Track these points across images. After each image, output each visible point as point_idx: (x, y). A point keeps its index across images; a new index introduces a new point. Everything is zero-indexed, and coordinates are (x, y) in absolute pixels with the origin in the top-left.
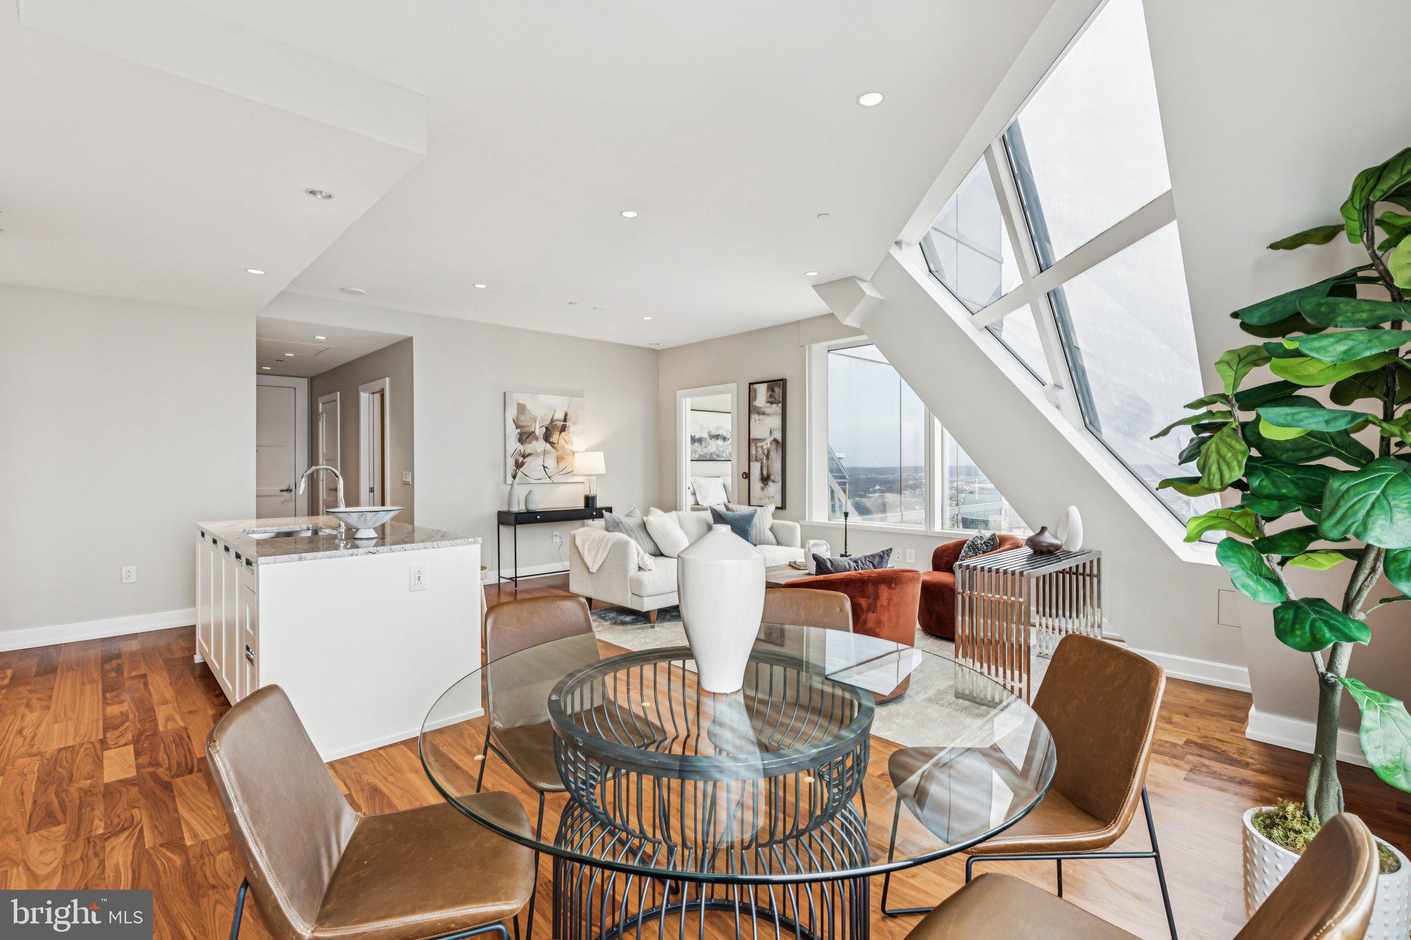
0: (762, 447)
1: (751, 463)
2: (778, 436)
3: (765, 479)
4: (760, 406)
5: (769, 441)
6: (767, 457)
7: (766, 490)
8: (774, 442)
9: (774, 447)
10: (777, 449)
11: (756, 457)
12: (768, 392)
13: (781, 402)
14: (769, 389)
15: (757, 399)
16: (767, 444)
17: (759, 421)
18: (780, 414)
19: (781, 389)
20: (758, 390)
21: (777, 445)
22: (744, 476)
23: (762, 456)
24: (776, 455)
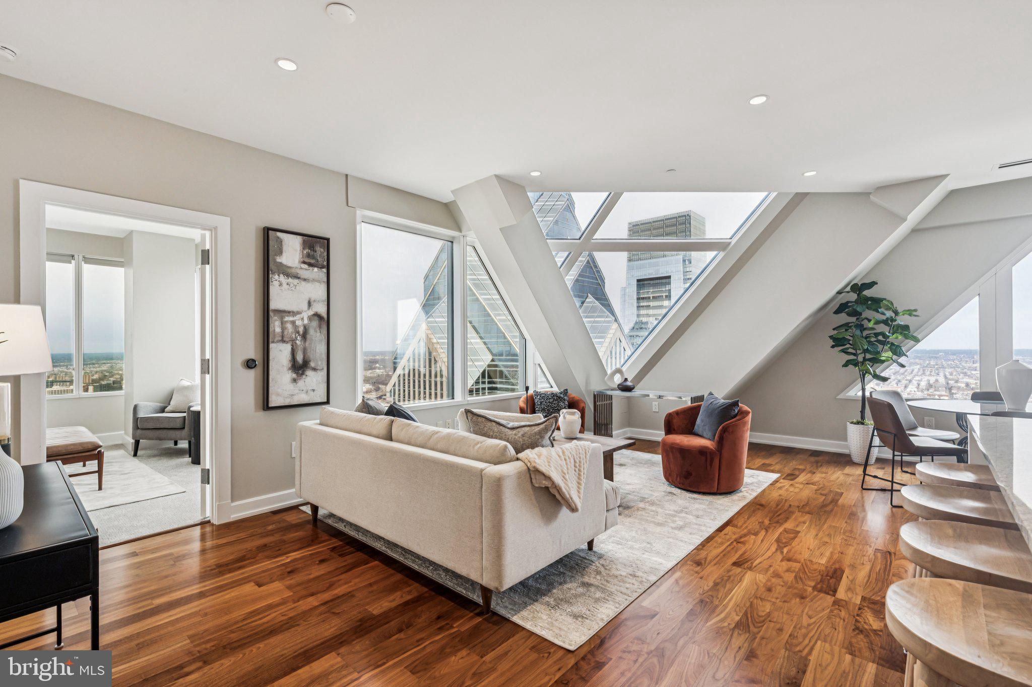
0: (293, 323)
1: (272, 346)
2: (322, 310)
3: (299, 368)
4: (290, 264)
5: (305, 315)
6: (304, 336)
7: (301, 383)
8: (316, 318)
9: (315, 323)
10: (320, 327)
11: (283, 337)
12: (304, 249)
13: (322, 267)
14: (305, 245)
15: (284, 254)
16: (302, 319)
17: (285, 285)
18: (324, 282)
19: (322, 250)
20: (282, 242)
21: (318, 322)
22: (250, 364)
23: (294, 336)
24: (318, 334)
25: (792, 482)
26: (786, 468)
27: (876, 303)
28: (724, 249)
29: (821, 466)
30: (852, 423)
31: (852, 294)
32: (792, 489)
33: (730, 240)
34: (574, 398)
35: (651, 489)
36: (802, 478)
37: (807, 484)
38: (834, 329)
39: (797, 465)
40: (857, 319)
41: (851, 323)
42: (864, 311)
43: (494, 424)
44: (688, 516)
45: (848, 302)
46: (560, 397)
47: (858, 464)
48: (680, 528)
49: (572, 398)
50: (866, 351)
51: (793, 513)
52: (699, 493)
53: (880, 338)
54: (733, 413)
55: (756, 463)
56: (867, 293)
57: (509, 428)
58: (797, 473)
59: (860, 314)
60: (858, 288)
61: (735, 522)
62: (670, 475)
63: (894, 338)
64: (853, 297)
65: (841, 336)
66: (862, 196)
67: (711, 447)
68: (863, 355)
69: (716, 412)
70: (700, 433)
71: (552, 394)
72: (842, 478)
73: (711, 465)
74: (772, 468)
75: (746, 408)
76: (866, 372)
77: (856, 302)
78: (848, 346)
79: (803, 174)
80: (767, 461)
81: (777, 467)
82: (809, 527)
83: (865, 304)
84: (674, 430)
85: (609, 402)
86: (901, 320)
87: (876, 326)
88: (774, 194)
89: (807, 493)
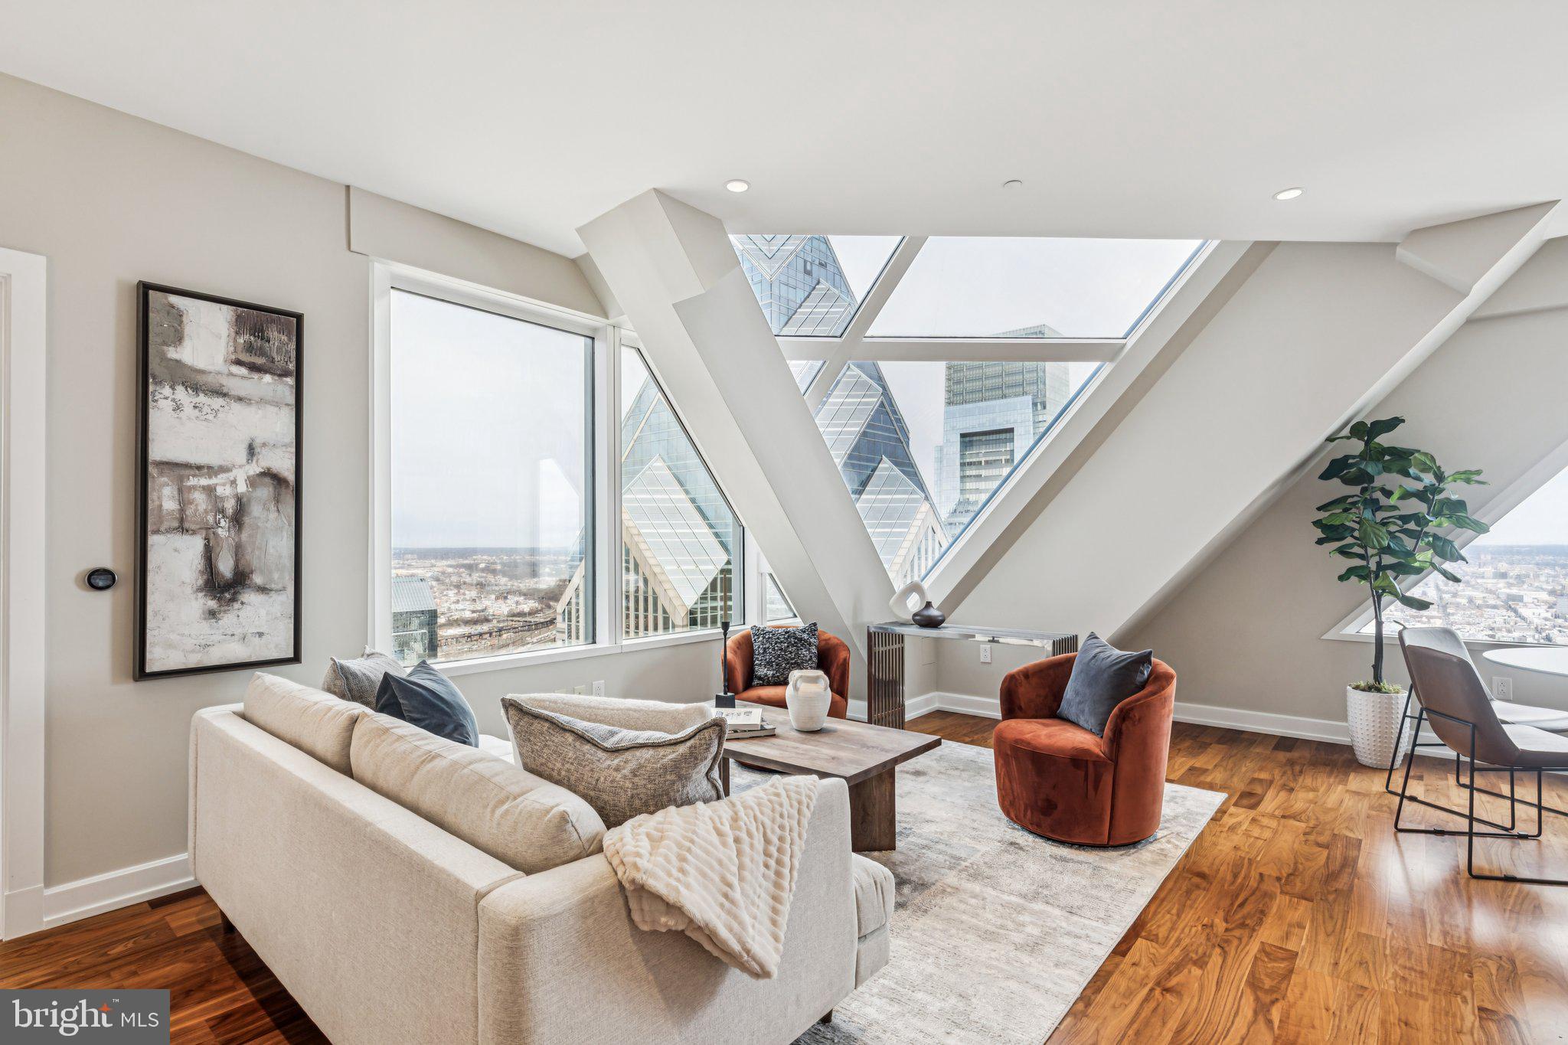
0: (210, 490)
1: (152, 539)
2: (284, 465)
3: (225, 587)
4: (200, 364)
5: (241, 476)
6: (238, 519)
7: (228, 620)
8: (267, 480)
9: (265, 492)
10: (277, 500)
11: (182, 520)
12: (237, 333)
13: (285, 374)
14: (240, 325)
15: (187, 342)
16: (234, 482)
17: (188, 409)
18: (287, 405)
19: (284, 338)
20: (181, 316)
21: (271, 489)
22: (98, 580)
23: (211, 519)
24: (273, 515)
25: (1252, 813)
26: (1235, 779)
27: (1400, 458)
28: (1112, 360)
29: (1301, 772)
30: (1357, 688)
31: (1354, 440)
32: (1256, 832)
33: (1124, 341)
34: (829, 639)
35: (974, 833)
36: (1271, 802)
37: (1284, 817)
38: (1319, 509)
39: (1254, 772)
40: (1364, 490)
41: (1353, 496)
42: (1379, 473)
43: (570, 738)
44: (1049, 909)
45: (1345, 456)
46: (801, 640)
47: (1372, 768)
48: (1034, 947)
49: (826, 640)
50: (1387, 550)
51: (1269, 896)
52: (1071, 845)
53: (1412, 526)
54: (1140, 679)
55: (1176, 767)
56: (1384, 440)
57: (606, 750)
58: (1259, 790)
59: (1371, 479)
60: (1362, 430)
61: (1151, 926)
62: (1012, 804)
63: (1438, 526)
64: (1357, 446)
65: (1338, 523)
66: (1380, 249)
67: (1096, 750)
68: (1377, 559)
69: (1106, 675)
70: (1073, 718)
71: (787, 632)
72: (1349, 802)
73: (1096, 788)
74: (1209, 779)
75: (1165, 667)
76: (1384, 591)
77: (1362, 456)
78: (1349, 540)
79: (1274, 197)
80: (1200, 762)
81: (1218, 776)
82: (1313, 940)
83: (1379, 460)
84: (1020, 708)
85: (897, 646)
86: (1453, 491)
87: (1400, 504)
88: (1214, 244)
89: (1287, 841)
